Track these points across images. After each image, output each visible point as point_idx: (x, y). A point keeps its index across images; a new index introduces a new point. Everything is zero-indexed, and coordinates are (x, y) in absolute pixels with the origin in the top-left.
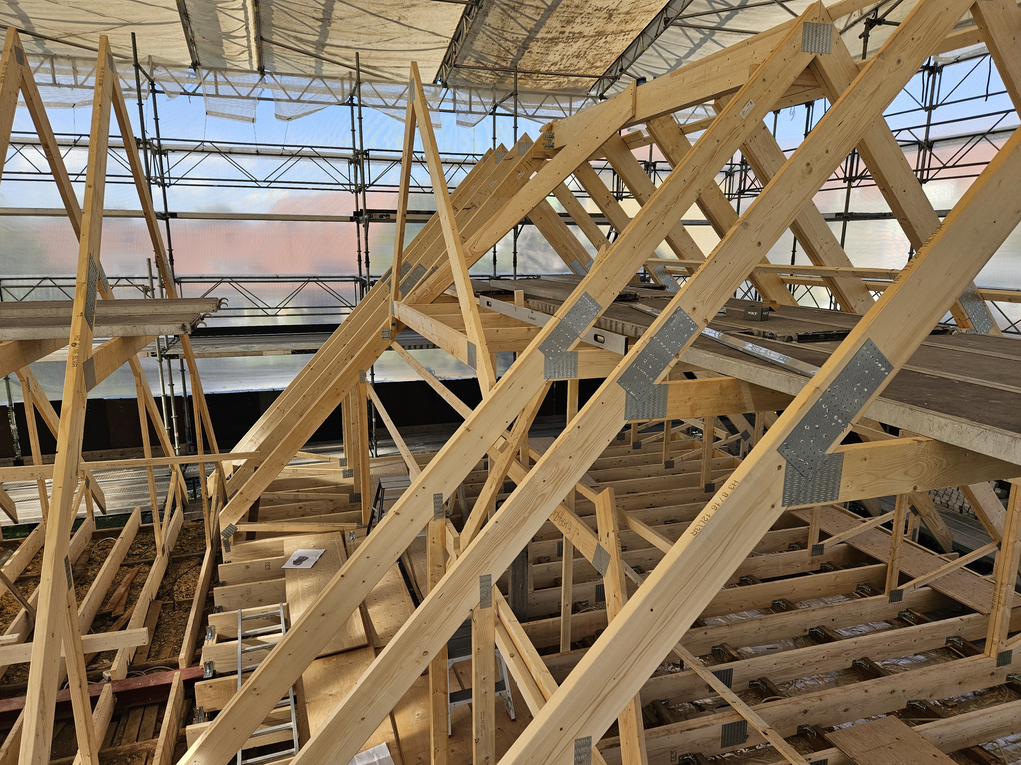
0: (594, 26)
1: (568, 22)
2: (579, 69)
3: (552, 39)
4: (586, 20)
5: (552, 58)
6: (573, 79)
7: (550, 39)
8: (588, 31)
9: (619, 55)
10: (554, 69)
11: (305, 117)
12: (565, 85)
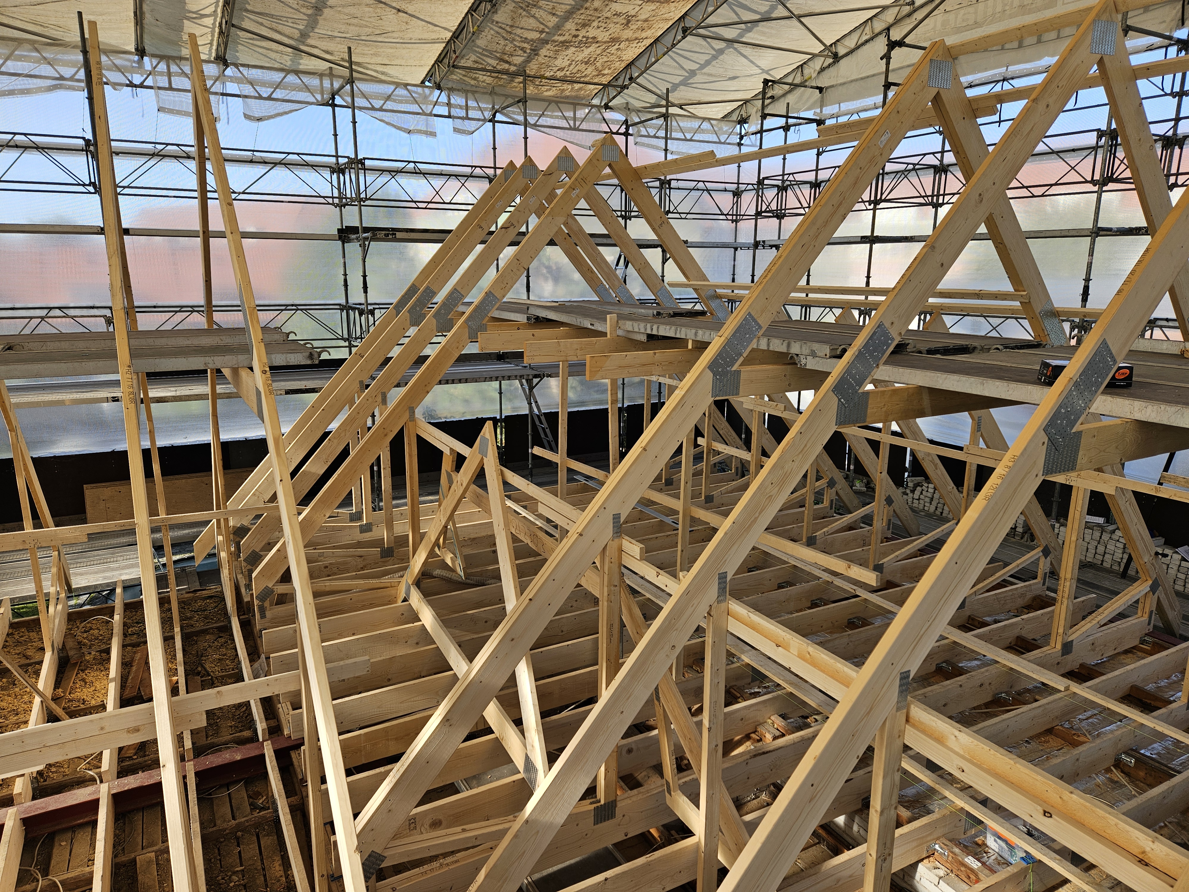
0: (610, 32)
1: (584, 25)
2: (585, 76)
3: (563, 42)
4: (603, 24)
5: (561, 62)
6: (577, 86)
7: (561, 42)
8: (603, 36)
9: (628, 62)
10: (559, 74)
11: (278, 119)
12: (567, 93)
